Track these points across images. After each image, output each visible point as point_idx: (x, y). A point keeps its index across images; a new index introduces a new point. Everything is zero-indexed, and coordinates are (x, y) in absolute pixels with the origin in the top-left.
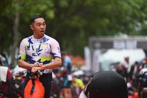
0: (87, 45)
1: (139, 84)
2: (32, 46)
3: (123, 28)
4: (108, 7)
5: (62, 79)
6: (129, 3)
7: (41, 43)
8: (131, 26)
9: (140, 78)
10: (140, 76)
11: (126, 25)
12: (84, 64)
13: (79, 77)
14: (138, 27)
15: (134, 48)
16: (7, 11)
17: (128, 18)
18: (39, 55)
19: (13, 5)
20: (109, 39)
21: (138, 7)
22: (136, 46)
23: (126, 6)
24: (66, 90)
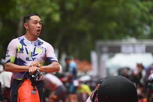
0: (94, 49)
1: (148, 89)
2: (26, 49)
3: (131, 31)
4: (116, 11)
5: (68, 84)
6: (138, 6)
7: (35, 45)
8: (139, 29)
9: (149, 84)
10: (149, 81)
11: (134, 28)
12: (90, 69)
13: (86, 83)
14: (147, 30)
15: (143, 53)
16: (12, 14)
17: (136, 22)
18: (33, 59)
19: (17, 8)
20: (116, 43)
21: (147, 10)
22: (145, 51)
23: (134, 9)
24: (72, 96)
